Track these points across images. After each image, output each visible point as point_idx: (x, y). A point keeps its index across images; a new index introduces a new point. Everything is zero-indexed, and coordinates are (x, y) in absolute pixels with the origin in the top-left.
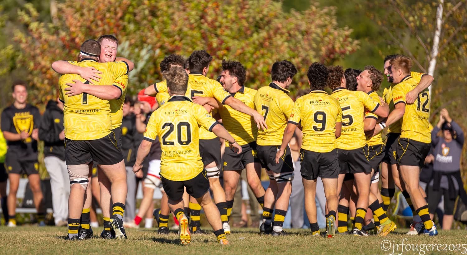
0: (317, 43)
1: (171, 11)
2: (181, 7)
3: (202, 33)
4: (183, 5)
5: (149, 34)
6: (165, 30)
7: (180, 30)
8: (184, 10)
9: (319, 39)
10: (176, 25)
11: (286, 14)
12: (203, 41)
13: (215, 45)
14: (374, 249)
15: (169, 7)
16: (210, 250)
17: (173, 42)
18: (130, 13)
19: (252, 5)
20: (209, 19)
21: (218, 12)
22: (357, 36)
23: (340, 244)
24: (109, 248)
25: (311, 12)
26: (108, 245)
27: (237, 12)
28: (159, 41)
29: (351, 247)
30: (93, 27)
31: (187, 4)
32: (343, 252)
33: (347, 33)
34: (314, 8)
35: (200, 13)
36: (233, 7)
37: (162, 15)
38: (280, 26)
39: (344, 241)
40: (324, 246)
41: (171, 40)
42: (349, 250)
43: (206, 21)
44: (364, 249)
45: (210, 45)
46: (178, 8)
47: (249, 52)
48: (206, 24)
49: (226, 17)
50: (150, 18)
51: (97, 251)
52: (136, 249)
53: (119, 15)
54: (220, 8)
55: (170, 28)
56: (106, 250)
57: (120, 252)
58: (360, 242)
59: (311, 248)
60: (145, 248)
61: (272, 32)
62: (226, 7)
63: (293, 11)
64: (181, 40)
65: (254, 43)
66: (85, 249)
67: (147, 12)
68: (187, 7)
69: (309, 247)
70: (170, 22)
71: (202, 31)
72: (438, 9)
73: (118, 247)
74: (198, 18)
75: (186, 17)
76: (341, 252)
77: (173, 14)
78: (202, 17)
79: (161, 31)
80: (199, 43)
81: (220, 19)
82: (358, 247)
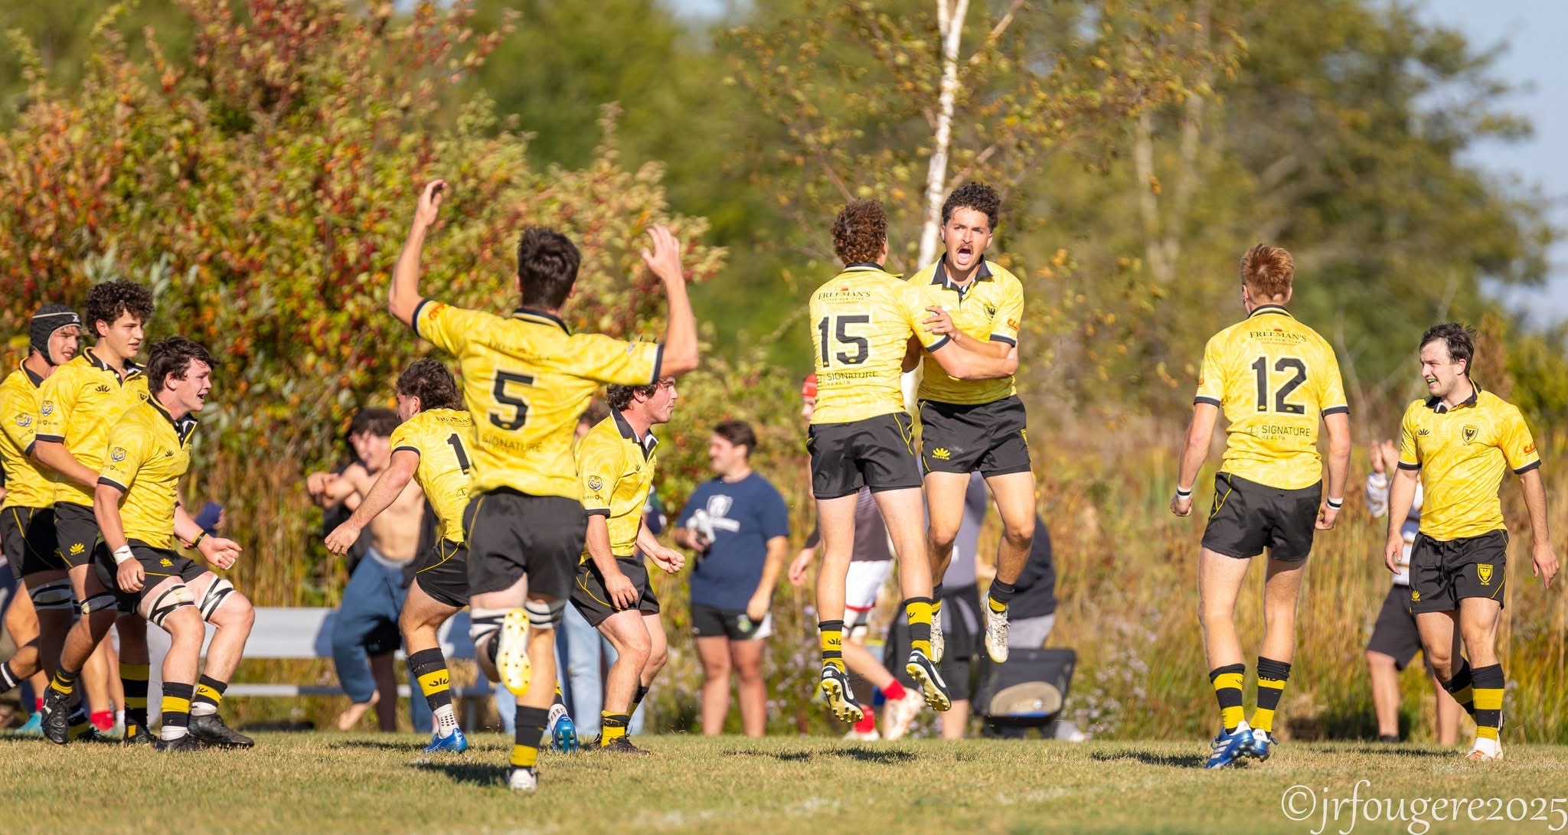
0: (617, 253)
1: (233, 168)
2: (262, 157)
3: (318, 226)
4: (267, 151)
5: (180, 229)
6: (222, 219)
7: (263, 220)
8: (270, 164)
9: (620, 243)
10: (250, 206)
11: (537, 178)
12: (321, 247)
13: (352, 258)
14: (765, 788)
15: (231, 157)
16: (338, 790)
17: (244, 250)
18: (127, 173)
19: (445, 151)
20: (337, 189)
21: (360, 171)
22: (717, 238)
23: (678, 775)
24: (73, 784)
25: (597, 175)
26: (72, 778)
27: (411, 172)
28: (207, 244)
29: (706, 783)
30: (32, 211)
31: (278, 151)
32: (685, 797)
33: (695, 231)
34: (605, 165)
35: (311, 172)
36: (399, 161)
37: (215, 176)
38: (522, 208)
39: (688, 767)
40: (635, 780)
41: (236, 244)
42: (700, 793)
43: (329, 194)
44: (739, 789)
45: (341, 260)
46: (254, 160)
47: (440, 275)
48: (328, 203)
49: (382, 185)
50: (185, 184)
51: (42, 793)
52: (145, 788)
53: (103, 179)
54: (367, 159)
55: (234, 215)
56: (67, 791)
57: (103, 795)
58: (728, 771)
59: (600, 785)
60: (168, 785)
61: (500, 223)
62: (381, 159)
63: (554, 168)
64: (265, 243)
65: (452, 252)
66: (12, 787)
67: (175, 169)
68: (278, 158)
69: (596, 784)
70: (231, 195)
71: (318, 220)
72: (933, 163)
73: (98, 782)
74: (305, 185)
75: (274, 183)
76: (680, 797)
77: (240, 175)
78: (318, 184)
79: (213, 218)
80: (309, 251)
81: (364, 189)
82: (724, 784)
